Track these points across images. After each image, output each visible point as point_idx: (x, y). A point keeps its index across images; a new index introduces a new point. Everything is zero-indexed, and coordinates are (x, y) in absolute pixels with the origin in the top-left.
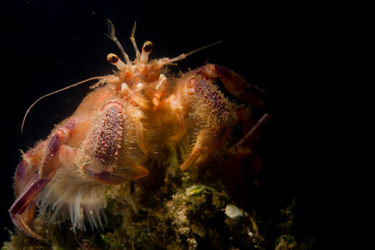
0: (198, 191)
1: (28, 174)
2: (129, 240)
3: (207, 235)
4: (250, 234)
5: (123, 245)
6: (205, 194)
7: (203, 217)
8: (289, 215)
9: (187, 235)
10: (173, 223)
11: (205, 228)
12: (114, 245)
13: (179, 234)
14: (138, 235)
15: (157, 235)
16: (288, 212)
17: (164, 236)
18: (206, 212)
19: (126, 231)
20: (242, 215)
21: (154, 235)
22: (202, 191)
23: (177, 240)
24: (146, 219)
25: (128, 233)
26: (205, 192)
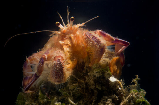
0: (99, 71)
1: (28, 66)
2: (70, 91)
3: (102, 89)
4: (120, 89)
5: (68, 93)
6: (101, 72)
7: (100, 82)
8: (136, 82)
9: (94, 89)
10: (88, 84)
11: (101, 86)
12: (64, 93)
13: (91, 88)
14: (74, 89)
15: (82, 89)
16: (135, 81)
17: (84, 90)
18: (102, 80)
19: (69, 88)
20: (116, 81)
21: (80, 89)
22: (100, 71)
23: (90, 91)
24: (77, 83)
25: (70, 88)
26: (101, 71)
